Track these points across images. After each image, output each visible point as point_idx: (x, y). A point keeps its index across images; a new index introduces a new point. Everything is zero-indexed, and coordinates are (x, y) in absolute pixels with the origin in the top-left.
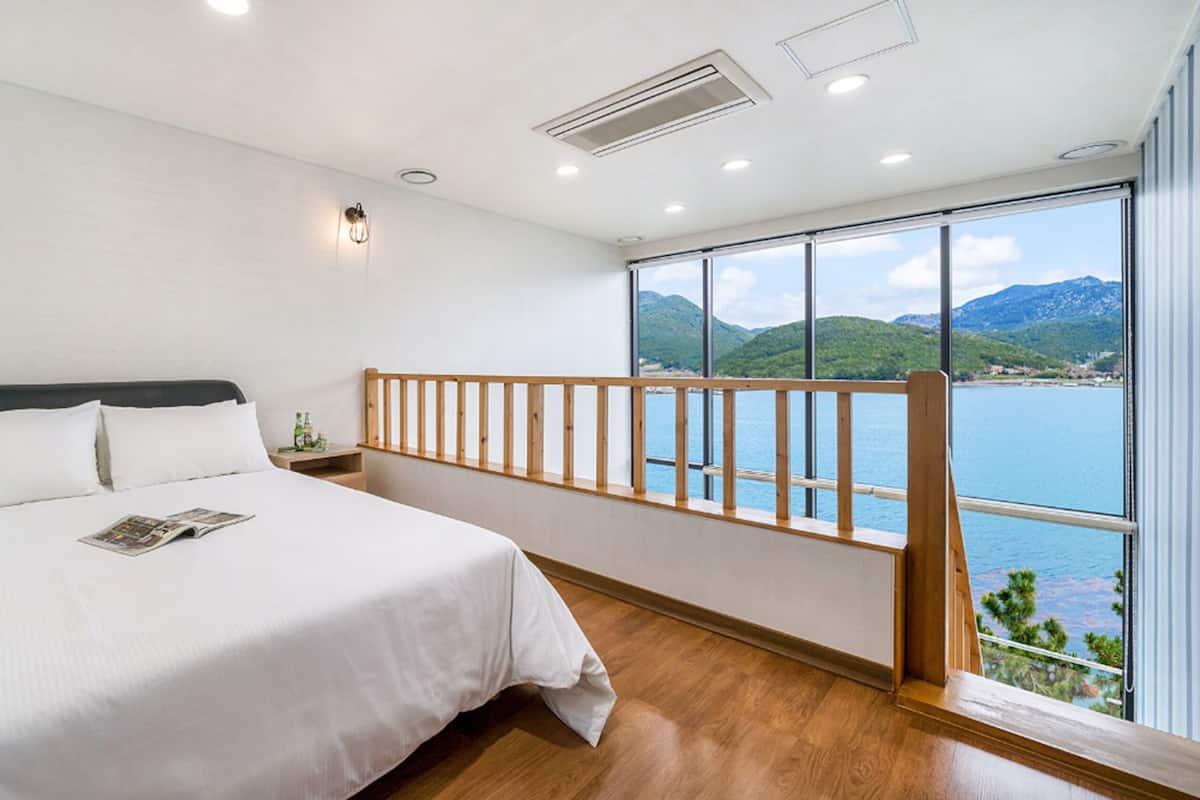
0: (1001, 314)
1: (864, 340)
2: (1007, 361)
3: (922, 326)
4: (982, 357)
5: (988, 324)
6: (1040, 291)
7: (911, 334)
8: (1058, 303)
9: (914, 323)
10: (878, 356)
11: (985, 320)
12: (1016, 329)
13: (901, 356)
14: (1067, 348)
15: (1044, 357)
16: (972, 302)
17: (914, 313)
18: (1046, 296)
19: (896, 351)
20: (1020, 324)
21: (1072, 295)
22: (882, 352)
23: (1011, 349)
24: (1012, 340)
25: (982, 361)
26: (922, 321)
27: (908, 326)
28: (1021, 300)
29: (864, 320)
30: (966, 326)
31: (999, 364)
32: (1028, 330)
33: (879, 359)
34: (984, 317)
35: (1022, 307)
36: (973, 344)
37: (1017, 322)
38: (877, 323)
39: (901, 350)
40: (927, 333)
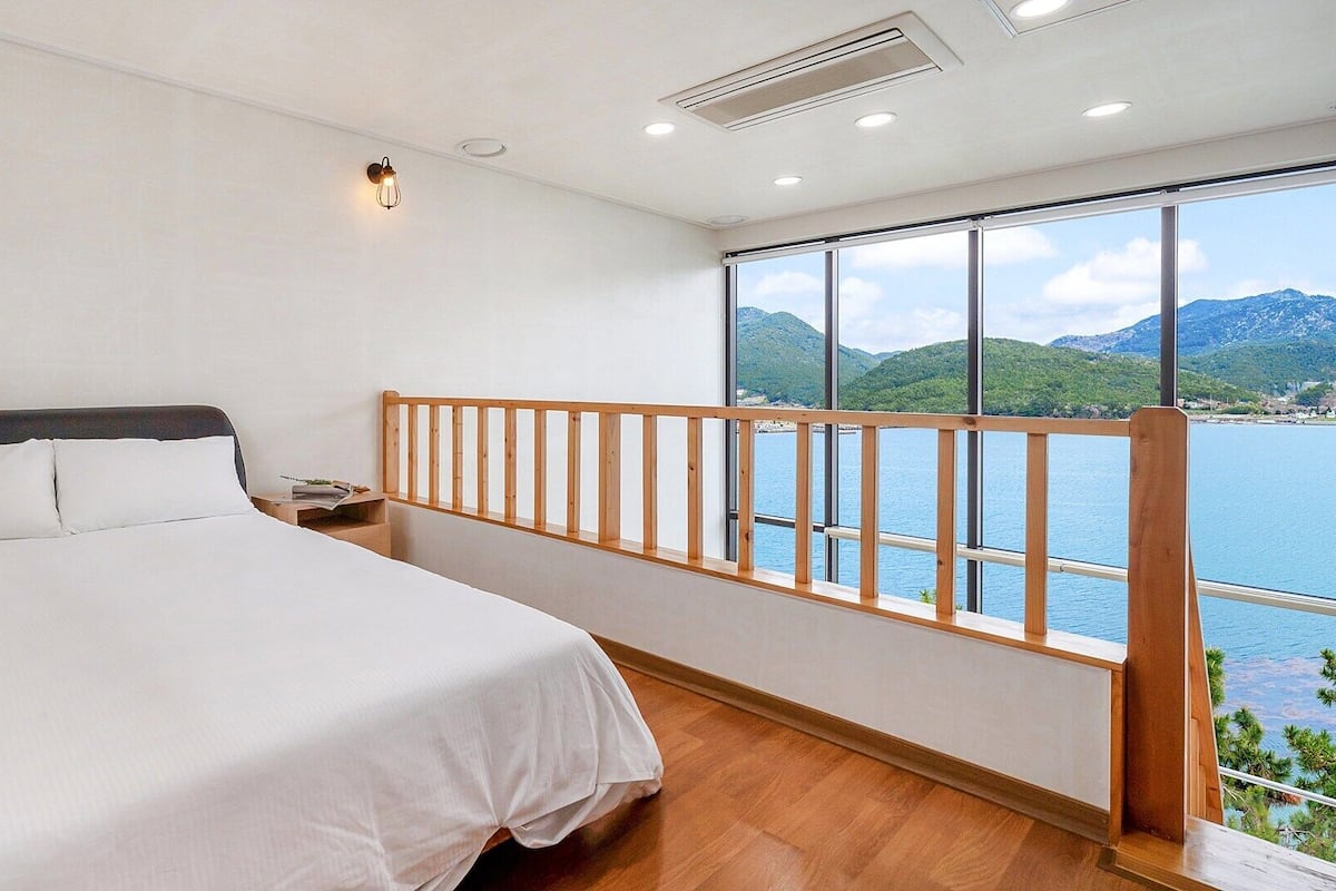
1: (1014, 367)
2: (1188, 392)
3: (1086, 350)
6: (1229, 306)
7: (1071, 360)
8: (1252, 321)
9: (1074, 346)
10: (1031, 386)
12: (1199, 354)
13: (1060, 387)
14: (1262, 377)
15: (1235, 388)
16: (1145, 320)
17: (1075, 334)
18: (1237, 314)
19: (1052, 381)
20: (1204, 348)
21: (1268, 312)
22: (1036, 383)
23: (1194, 378)
24: (1195, 367)
26: (1085, 344)
27: (1068, 350)
28: (1206, 319)
29: (1014, 343)
30: (1140, 350)
32: (1215, 355)
33: (1031, 390)
35: (1207, 327)
36: (1147, 372)
37: (1203, 344)
38: (1030, 346)
39: (1060, 380)
40: (1092, 359)
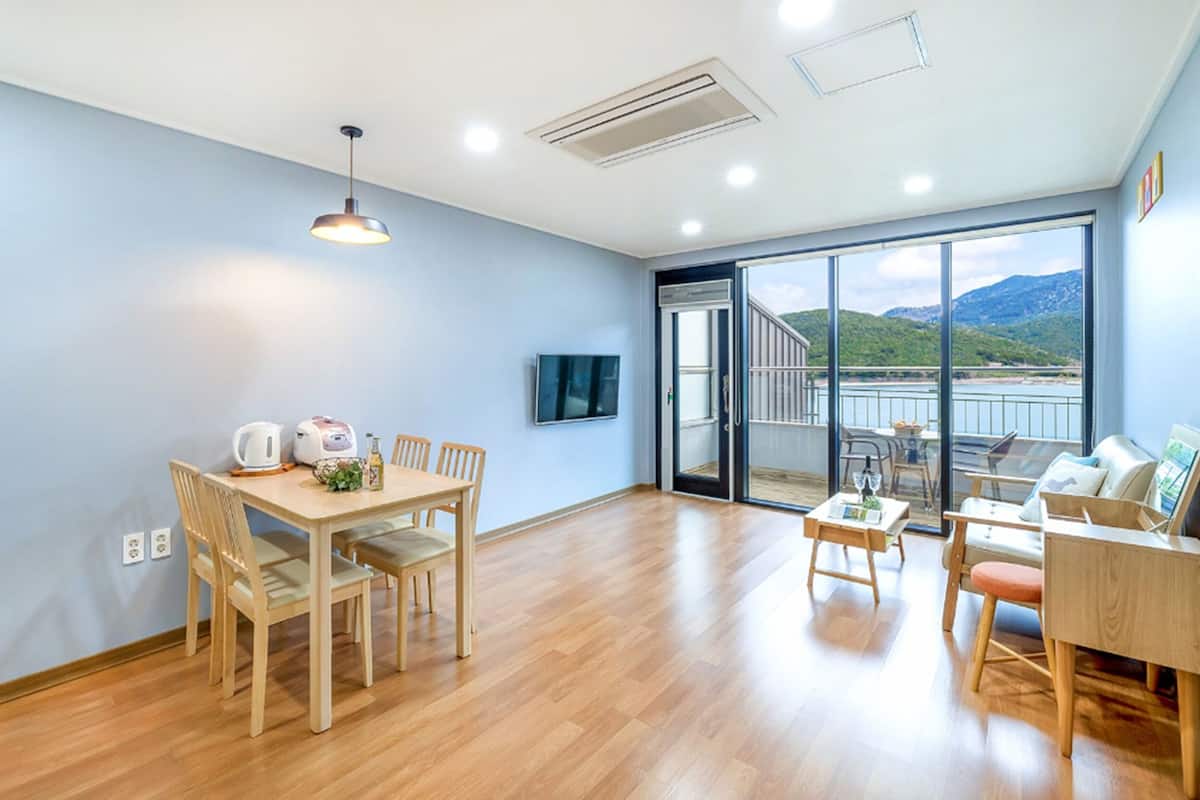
0: (1000, 307)
1: (851, 335)
2: (1005, 357)
3: (915, 319)
4: (980, 354)
5: (985, 317)
6: (1041, 281)
7: (902, 328)
8: (1061, 295)
9: (905, 316)
10: (867, 352)
11: (983, 313)
12: (1014, 324)
13: (892, 352)
14: (1071, 343)
15: (1046, 353)
16: (967, 294)
17: (906, 306)
18: (1048, 288)
19: (885, 347)
20: (1020, 318)
21: (1076, 286)
22: (871, 349)
23: (1011, 345)
24: (1011, 335)
25: (979, 357)
26: (914, 314)
27: (899, 320)
28: (1019, 292)
29: (852, 313)
30: (963, 320)
31: (997, 361)
32: (1029, 324)
33: (867, 355)
34: (981, 310)
35: (1021, 300)
36: (969, 339)
37: (1017, 315)
38: (865, 316)
39: (892, 346)
40: (919, 328)
